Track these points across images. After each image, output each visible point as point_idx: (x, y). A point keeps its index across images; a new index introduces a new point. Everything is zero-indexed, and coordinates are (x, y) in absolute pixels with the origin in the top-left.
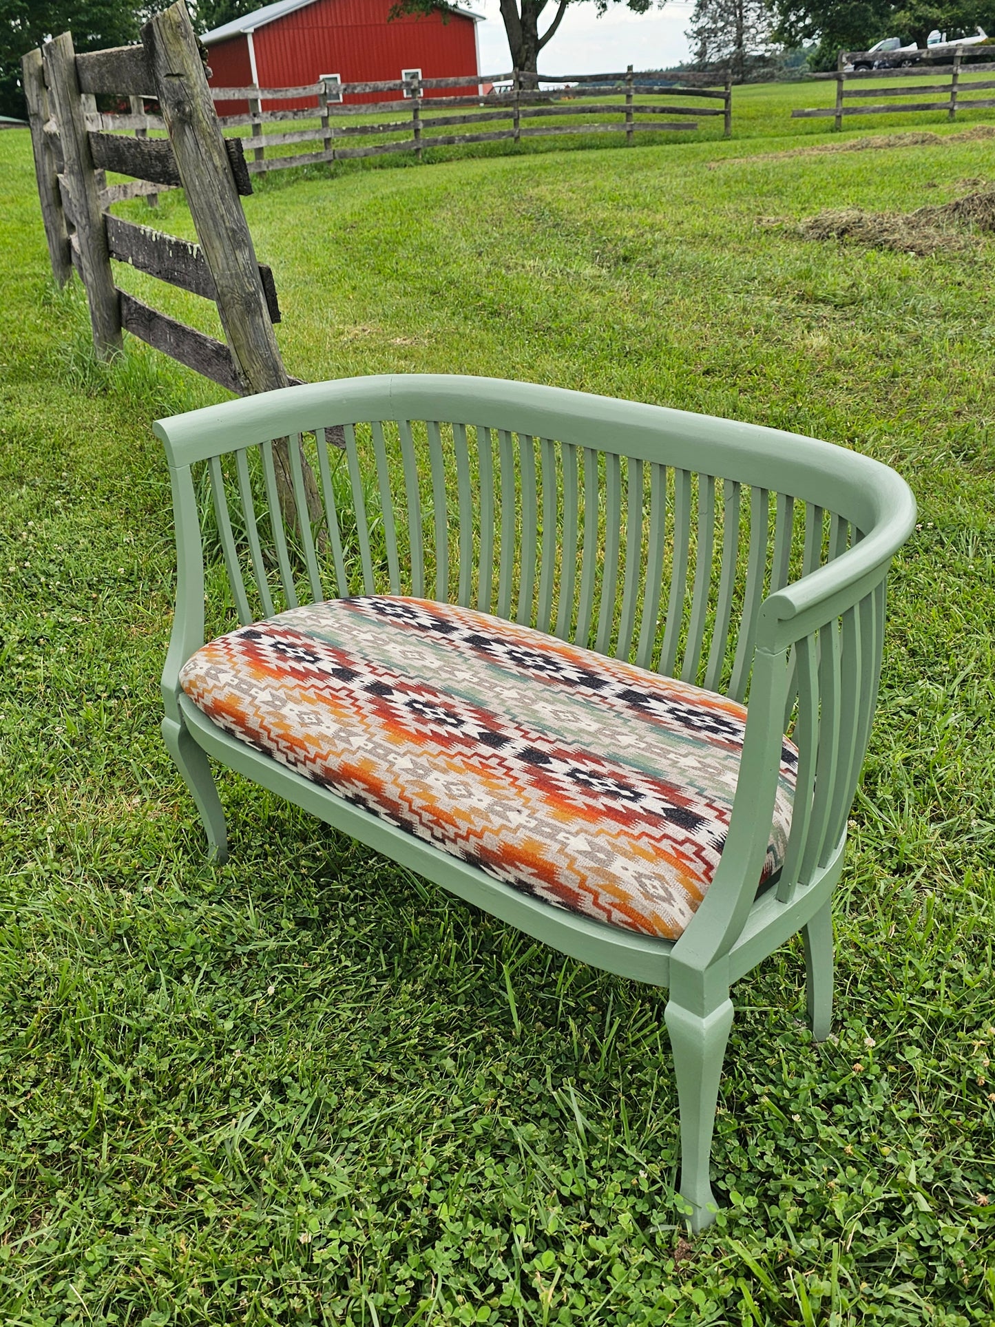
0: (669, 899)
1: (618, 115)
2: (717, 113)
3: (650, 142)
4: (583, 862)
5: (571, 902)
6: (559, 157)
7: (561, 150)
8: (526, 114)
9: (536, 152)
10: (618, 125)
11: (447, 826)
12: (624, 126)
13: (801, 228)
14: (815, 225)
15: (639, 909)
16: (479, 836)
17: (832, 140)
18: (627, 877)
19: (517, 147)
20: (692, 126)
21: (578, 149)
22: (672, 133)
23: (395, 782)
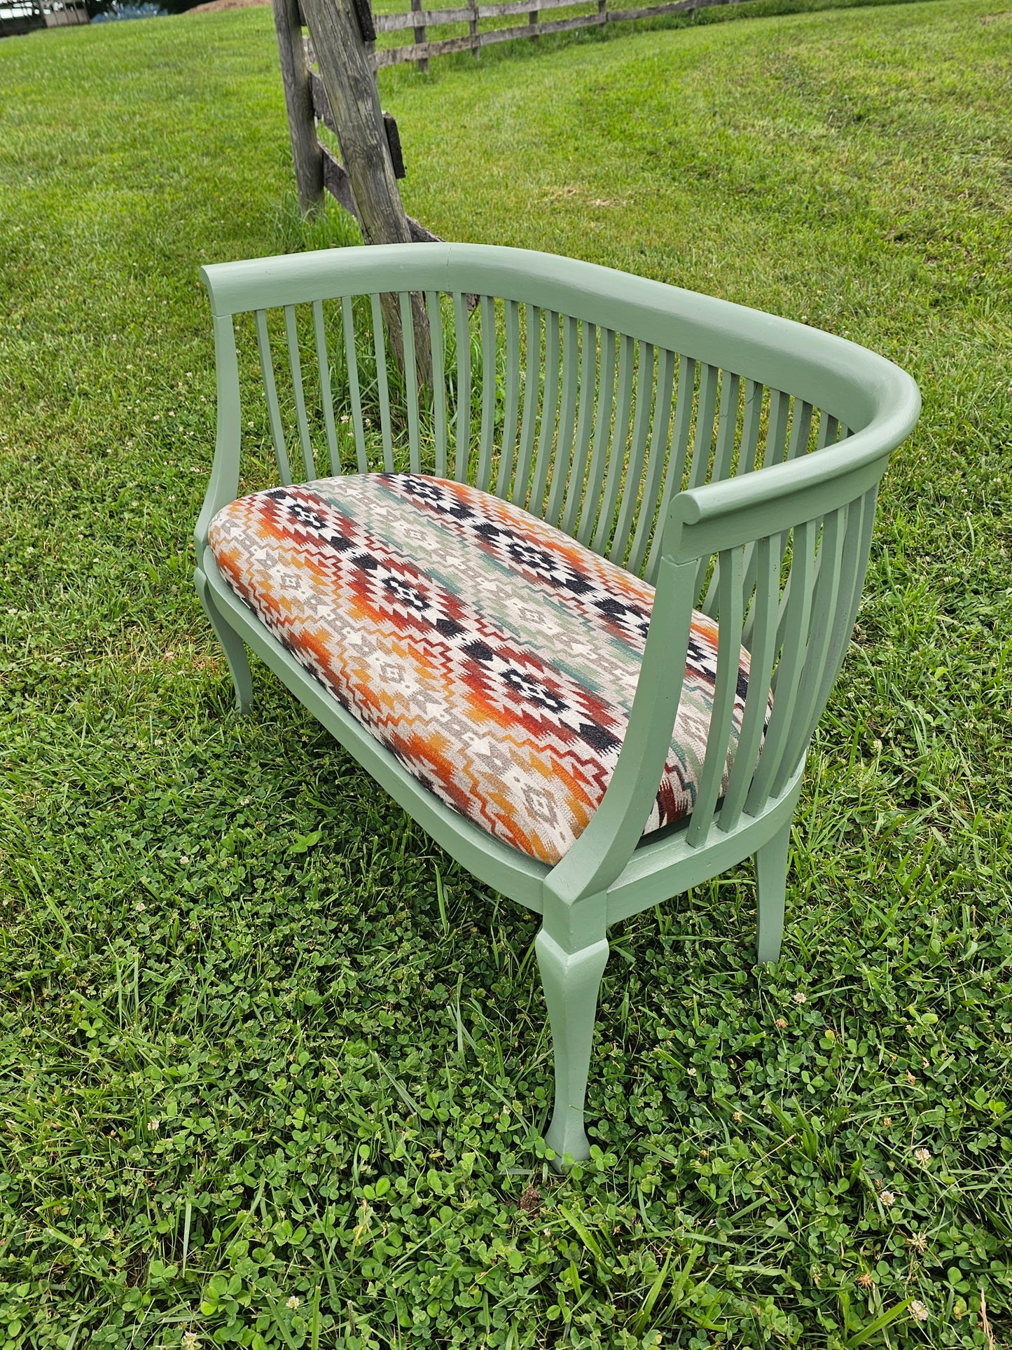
0: (552, 820)
4: (480, 766)
5: (462, 806)
6: (832, 15)
11: (373, 708)
15: (520, 824)
16: (396, 723)
18: (517, 788)
23: (340, 657)
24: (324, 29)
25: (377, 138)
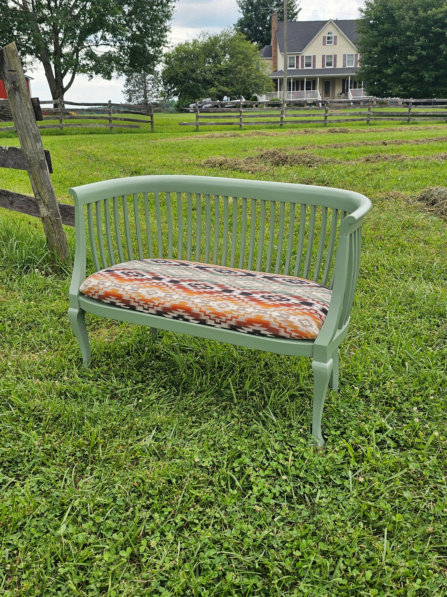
0: (311, 326)
1: (105, 121)
2: (148, 122)
3: (121, 132)
4: (279, 319)
5: (275, 333)
7: (82, 134)
8: (65, 119)
9: (71, 134)
10: (105, 124)
11: (222, 317)
12: (109, 125)
13: (202, 163)
14: (208, 162)
15: (301, 330)
16: (237, 318)
17: (198, 134)
18: (296, 321)
19: (62, 131)
20: (138, 127)
21: (89, 134)
22: (129, 129)
23: (196, 307)
24: (22, 115)
25: (43, 157)
